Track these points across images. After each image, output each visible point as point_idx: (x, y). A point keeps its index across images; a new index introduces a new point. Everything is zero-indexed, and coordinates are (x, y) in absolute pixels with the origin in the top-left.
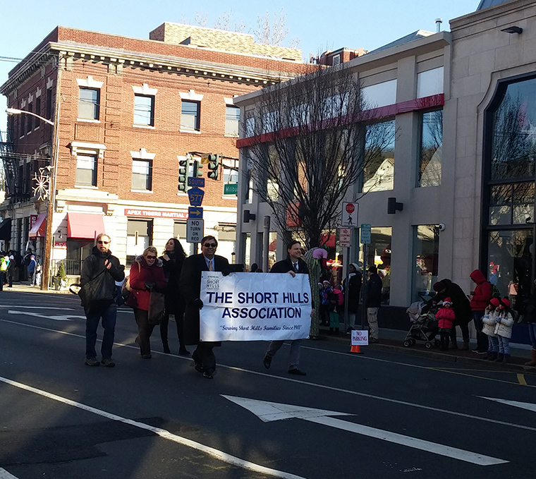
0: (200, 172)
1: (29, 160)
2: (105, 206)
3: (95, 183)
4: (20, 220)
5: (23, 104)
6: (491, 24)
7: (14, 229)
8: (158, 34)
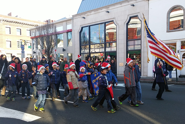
6: (80, 16)
8: (10, 14)
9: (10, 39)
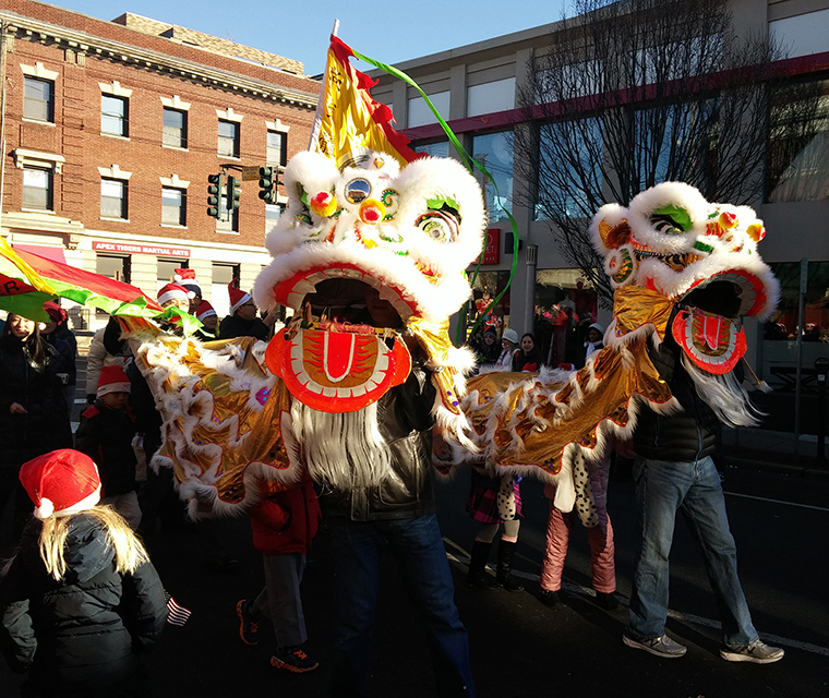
2: (66, 237)
3: (50, 206)
9: (122, 168)
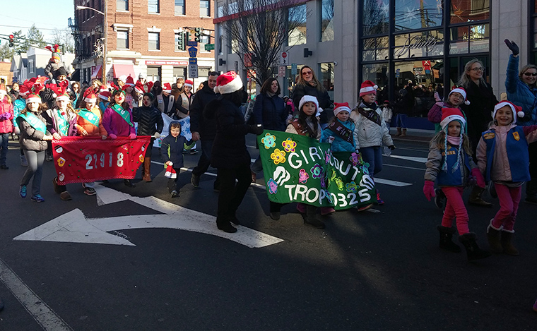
0: (190, 38)
1: (89, 35)
2: (134, 60)
3: (128, 47)
4: (85, 70)
5: (84, 3)
7: (82, 74)
9: (157, 27)
